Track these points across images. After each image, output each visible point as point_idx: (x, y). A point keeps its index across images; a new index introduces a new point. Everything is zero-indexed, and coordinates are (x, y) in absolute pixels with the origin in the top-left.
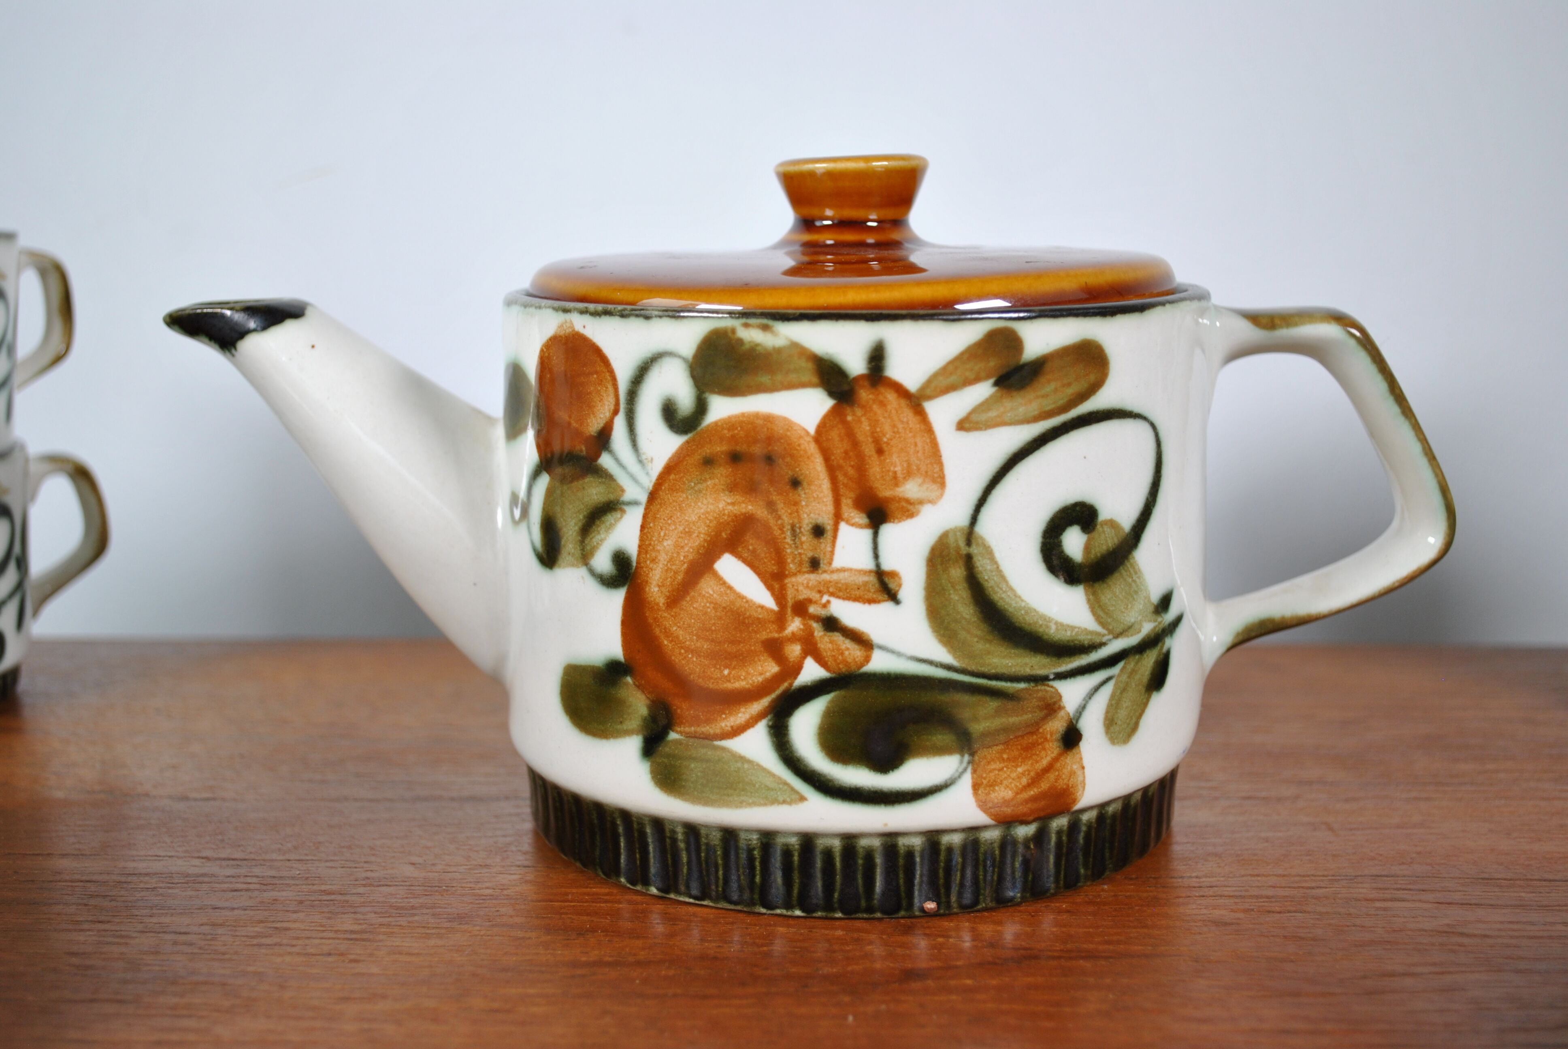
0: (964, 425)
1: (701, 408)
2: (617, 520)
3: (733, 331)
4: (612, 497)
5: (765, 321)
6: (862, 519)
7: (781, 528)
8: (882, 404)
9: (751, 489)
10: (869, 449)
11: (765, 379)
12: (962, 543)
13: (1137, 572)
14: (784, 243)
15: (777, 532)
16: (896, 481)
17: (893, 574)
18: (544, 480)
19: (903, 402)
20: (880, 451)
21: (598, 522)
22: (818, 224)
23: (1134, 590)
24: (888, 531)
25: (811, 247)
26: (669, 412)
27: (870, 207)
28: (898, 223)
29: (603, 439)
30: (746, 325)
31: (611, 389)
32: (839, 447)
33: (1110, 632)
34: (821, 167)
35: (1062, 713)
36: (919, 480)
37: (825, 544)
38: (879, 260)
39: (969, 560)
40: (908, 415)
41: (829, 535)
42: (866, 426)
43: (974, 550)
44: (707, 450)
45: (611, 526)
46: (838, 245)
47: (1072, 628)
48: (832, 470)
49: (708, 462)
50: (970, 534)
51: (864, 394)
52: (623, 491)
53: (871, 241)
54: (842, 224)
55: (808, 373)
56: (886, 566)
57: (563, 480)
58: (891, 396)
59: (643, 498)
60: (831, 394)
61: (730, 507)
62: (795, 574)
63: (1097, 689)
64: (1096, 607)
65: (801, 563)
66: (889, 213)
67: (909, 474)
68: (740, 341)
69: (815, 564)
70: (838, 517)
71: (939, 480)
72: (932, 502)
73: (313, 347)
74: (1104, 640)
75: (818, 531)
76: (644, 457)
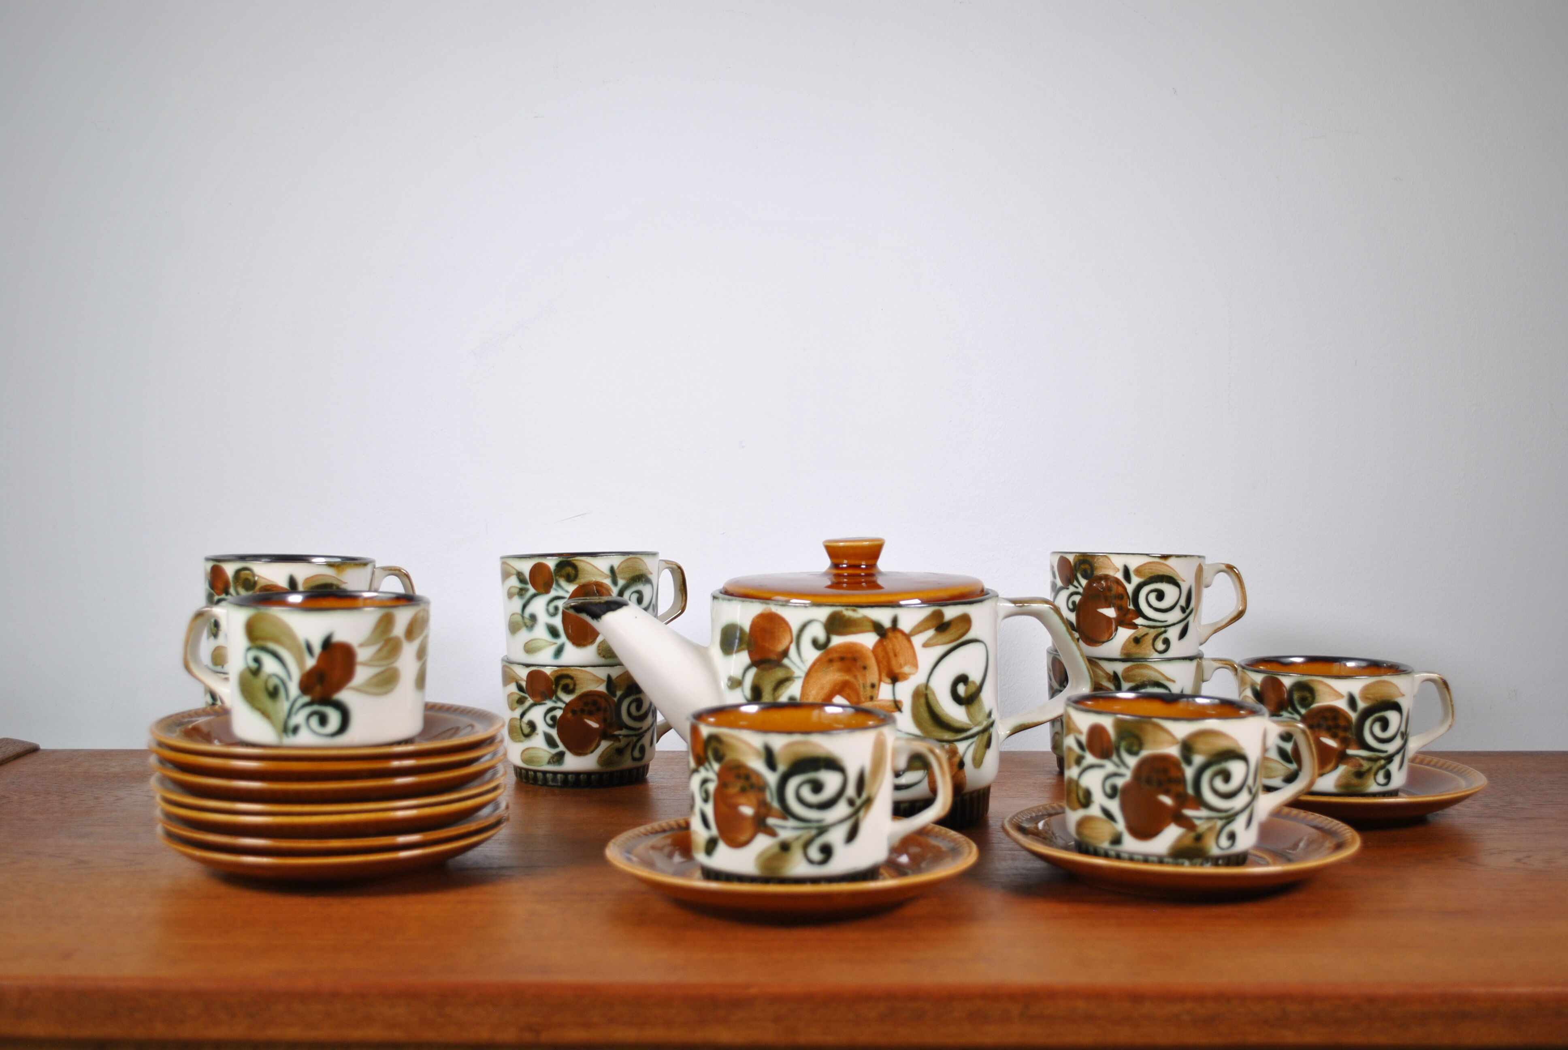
0: (926, 645)
1: (828, 640)
2: (791, 684)
3: (842, 612)
4: (789, 675)
5: (854, 608)
6: (889, 680)
7: (859, 685)
8: (896, 638)
9: (848, 670)
10: (891, 655)
11: (854, 629)
12: (924, 689)
13: (982, 701)
14: (826, 574)
15: (857, 686)
16: (901, 667)
17: (900, 702)
18: (753, 671)
19: (904, 637)
20: (896, 655)
21: (782, 685)
22: (841, 566)
23: (981, 707)
24: (899, 685)
25: (837, 576)
26: (815, 643)
27: (862, 559)
28: (872, 566)
29: (785, 653)
30: (847, 610)
31: (789, 634)
32: (881, 654)
33: (973, 724)
34: (842, 544)
35: (958, 755)
36: (909, 666)
37: (875, 691)
38: (865, 582)
39: (926, 696)
40: (905, 642)
41: (877, 687)
42: (890, 646)
43: (928, 692)
44: (830, 656)
45: (788, 687)
46: (849, 576)
47: (961, 722)
48: (878, 663)
49: (831, 661)
50: (927, 686)
51: (890, 635)
52: (793, 673)
53: (863, 574)
54: (850, 566)
55: (870, 627)
56: (898, 698)
57: (764, 670)
58: (899, 635)
59: (803, 675)
60: (879, 634)
61: (839, 678)
62: (864, 702)
63: (969, 746)
64: (969, 714)
65: (866, 698)
66: (870, 562)
67: (906, 664)
68: (844, 616)
69: (872, 698)
70: (880, 680)
71: (915, 665)
72: (913, 674)
73: (636, 617)
74: (972, 726)
75: (873, 686)
76: (803, 659)
